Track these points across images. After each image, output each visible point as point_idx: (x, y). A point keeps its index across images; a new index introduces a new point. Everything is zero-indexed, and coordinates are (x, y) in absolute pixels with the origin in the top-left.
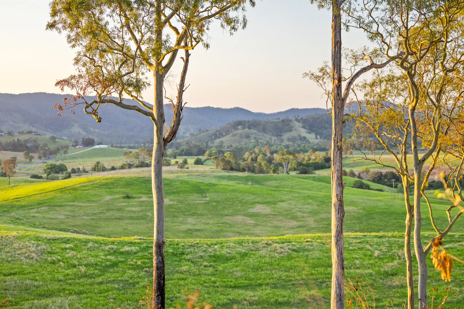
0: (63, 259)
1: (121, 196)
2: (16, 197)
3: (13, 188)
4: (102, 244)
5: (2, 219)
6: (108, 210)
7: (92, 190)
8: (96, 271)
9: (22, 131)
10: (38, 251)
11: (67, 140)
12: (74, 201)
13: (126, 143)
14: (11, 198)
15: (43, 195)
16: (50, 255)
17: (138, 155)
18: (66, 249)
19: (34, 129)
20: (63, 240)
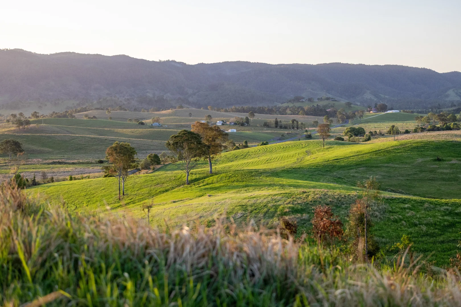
0: (404, 218)
1: (432, 158)
2: (335, 158)
3: (328, 150)
4: (436, 204)
5: (326, 178)
6: (421, 171)
7: (404, 152)
8: (436, 231)
9: (321, 98)
10: (380, 209)
11: (360, 106)
12: (388, 163)
13: (414, 109)
14: (331, 159)
15: (360, 156)
16: (391, 214)
17: (429, 119)
18: (405, 208)
19: (330, 96)
20: (400, 200)
